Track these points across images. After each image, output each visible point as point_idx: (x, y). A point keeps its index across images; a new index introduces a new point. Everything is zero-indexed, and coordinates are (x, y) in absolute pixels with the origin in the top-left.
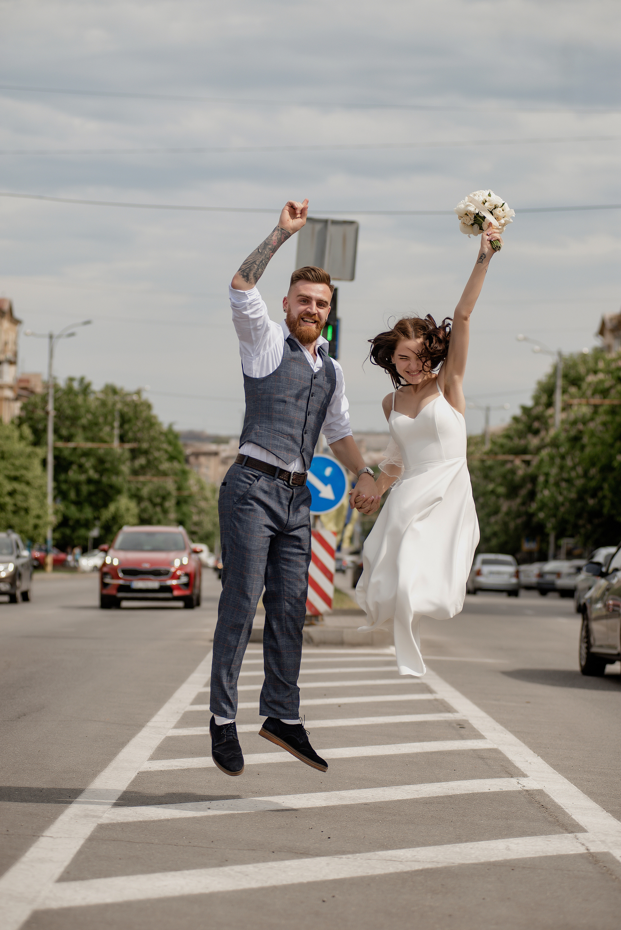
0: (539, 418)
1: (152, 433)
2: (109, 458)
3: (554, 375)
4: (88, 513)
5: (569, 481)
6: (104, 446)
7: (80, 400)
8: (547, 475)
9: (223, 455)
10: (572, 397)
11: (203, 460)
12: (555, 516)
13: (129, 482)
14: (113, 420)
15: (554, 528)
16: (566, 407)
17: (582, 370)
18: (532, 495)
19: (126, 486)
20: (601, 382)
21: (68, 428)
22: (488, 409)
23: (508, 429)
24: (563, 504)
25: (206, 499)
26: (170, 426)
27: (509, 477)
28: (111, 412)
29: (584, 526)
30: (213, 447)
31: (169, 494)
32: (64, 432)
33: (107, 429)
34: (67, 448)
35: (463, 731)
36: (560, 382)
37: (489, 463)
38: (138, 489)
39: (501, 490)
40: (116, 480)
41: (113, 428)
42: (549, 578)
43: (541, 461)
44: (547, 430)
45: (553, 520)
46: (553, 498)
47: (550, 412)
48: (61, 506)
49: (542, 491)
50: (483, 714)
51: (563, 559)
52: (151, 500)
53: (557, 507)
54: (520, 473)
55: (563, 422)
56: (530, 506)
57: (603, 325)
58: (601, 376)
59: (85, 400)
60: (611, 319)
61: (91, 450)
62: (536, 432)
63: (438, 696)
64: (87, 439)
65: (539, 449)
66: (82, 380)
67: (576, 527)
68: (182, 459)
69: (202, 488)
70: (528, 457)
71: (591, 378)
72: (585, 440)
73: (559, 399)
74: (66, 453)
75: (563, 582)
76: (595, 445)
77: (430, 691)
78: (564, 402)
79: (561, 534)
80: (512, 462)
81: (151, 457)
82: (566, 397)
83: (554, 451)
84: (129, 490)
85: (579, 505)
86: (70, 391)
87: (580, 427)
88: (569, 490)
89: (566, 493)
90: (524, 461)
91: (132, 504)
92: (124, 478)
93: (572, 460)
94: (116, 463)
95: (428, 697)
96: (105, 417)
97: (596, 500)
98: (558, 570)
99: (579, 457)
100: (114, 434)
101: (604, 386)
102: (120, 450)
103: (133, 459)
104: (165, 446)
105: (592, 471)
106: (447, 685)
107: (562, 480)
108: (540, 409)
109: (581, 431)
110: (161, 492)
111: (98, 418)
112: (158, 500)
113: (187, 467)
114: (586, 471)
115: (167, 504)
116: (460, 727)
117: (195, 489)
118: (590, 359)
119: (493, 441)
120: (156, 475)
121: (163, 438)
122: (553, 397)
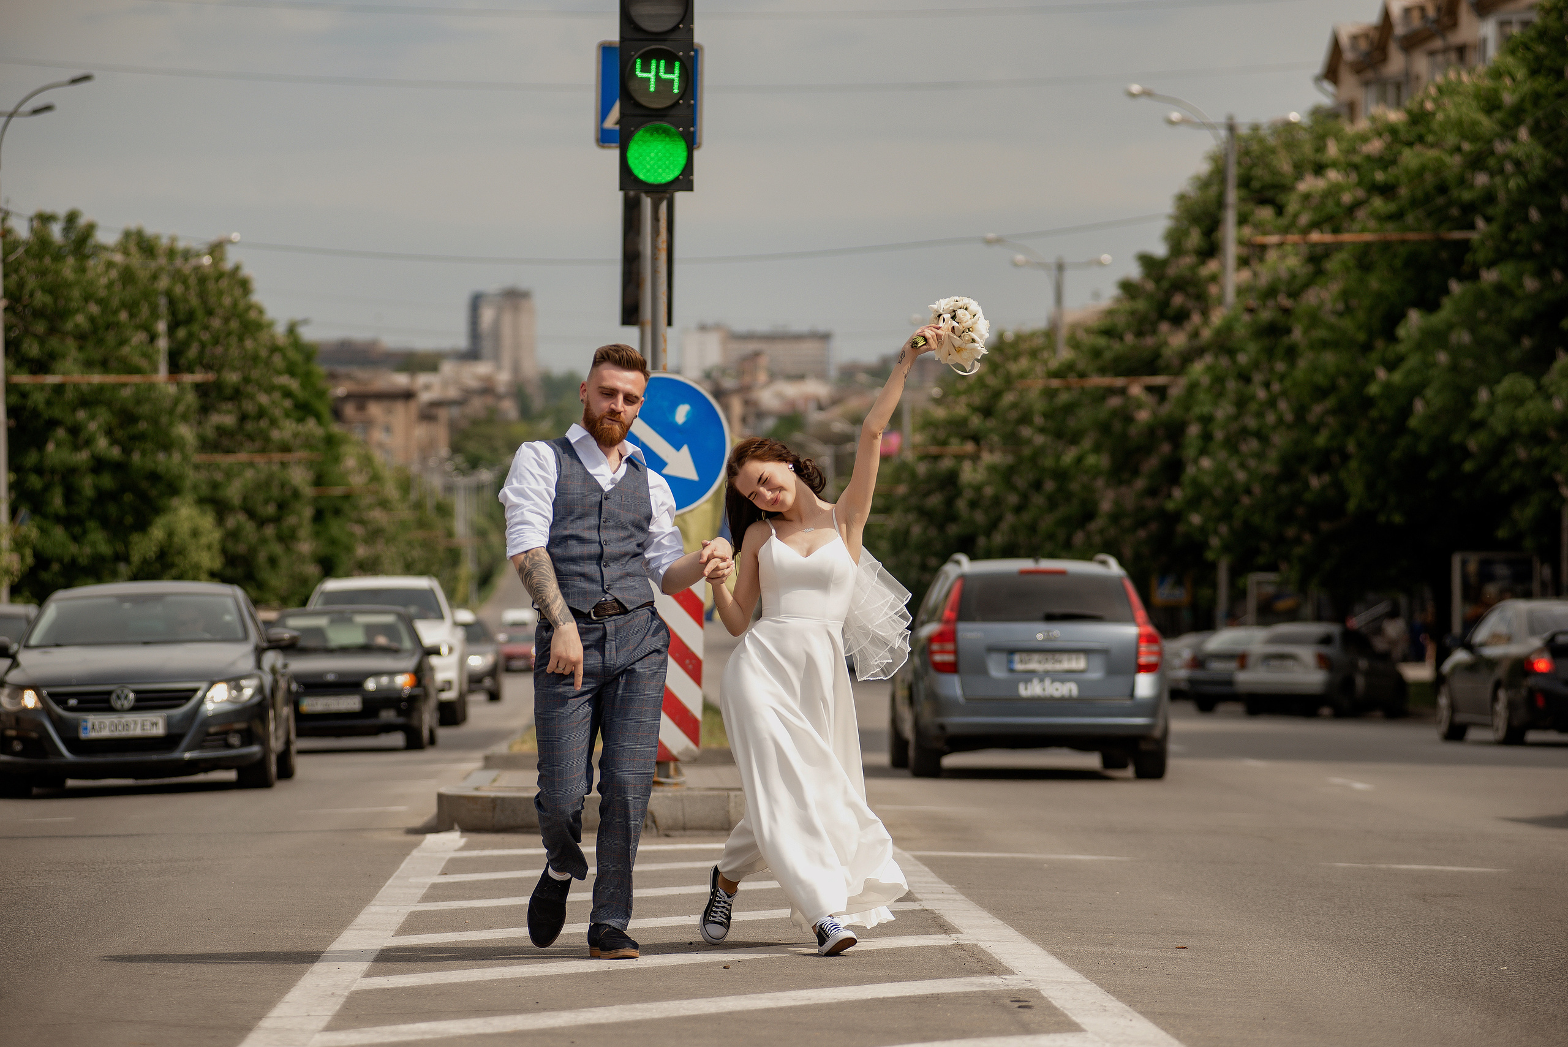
0: (1180, 285)
1: (249, 344)
2: (145, 409)
3: (1219, 174)
4: (98, 541)
5: (1261, 436)
6: (136, 379)
7: (68, 268)
8: (1206, 420)
9: (425, 397)
10: (1264, 231)
11: (375, 410)
12: (1227, 516)
13: (196, 467)
14: (155, 315)
15: (1226, 548)
16: (1252, 254)
17: (1284, 165)
18: (1173, 470)
19: (192, 476)
20: (1333, 191)
21: (42, 341)
22: (1060, 267)
23: (1110, 313)
24: (1247, 490)
25: (384, 504)
26: (292, 330)
27: (1117, 426)
28: (148, 295)
29: (1298, 541)
30: (401, 380)
31: (296, 494)
32: (33, 349)
33: (139, 338)
34: (42, 387)
35: (1026, 1016)
36: (1232, 196)
37: (1064, 398)
38: (217, 485)
39: (1099, 461)
41: (153, 338)
42: (1218, 667)
43: (1193, 388)
44: (1205, 313)
45: (1224, 529)
46: (1222, 473)
47: (1212, 266)
48: (30, 530)
49: (1196, 461)
50: (1074, 976)
51: (1253, 625)
52: (251, 514)
53: (1232, 498)
54: (1143, 416)
55: (1241, 291)
56: (1167, 496)
57: (1336, 49)
58: (1333, 176)
59: (82, 270)
60: (1355, 38)
61: (101, 388)
62: (1179, 319)
63: (963, 939)
64: (89, 365)
65: (1187, 358)
66: (72, 218)
67: (1279, 541)
68: (325, 411)
69: (376, 478)
70: (1159, 380)
71: (1309, 184)
72: (1297, 334)
73: (1231, 234)
74: (38, 399)
75: (1248, 678)
77: (946, 928)
78: (1242, 243)
79: (1242, 565)
80: (1123, 391)
81: (249, 407)
82: (1247, 231)
83: (1224, 361)
84: (197, 486)
85: (1286, 489)
86: (41, 245)
87: (1284, 301)
88: (1260, 456)
89: (1252, 463)
90: (1150, 389)
91: (207, 521)
92: (185, 458)
93: (1267, 385)
94: (164, 419)
95: (940, 941)
96: (132, 308)
97: (1326, 478)
98: (1240, 648)
99: (1282, 378)
100: (158, 351)
101: (1338, 204)
102: (172, 389)
103: (205, 410)
104: (284, 380)
105: (1317, 410)
106: (985, 914)
107: (1245, 432)
108: (1188, 260)
109: (1286, 311)
110: (275, 492)
111: (115, 312)
112: (271, 510)
113: (336, 429)
114: (1301, 412)
115: (291, 520)
116: (1020, 1007)
117: (357, 480)
118: (1304, 136)
119: (1074, 343)
120: (263, 450)
121: (278, 360)
122: (1219, 234)
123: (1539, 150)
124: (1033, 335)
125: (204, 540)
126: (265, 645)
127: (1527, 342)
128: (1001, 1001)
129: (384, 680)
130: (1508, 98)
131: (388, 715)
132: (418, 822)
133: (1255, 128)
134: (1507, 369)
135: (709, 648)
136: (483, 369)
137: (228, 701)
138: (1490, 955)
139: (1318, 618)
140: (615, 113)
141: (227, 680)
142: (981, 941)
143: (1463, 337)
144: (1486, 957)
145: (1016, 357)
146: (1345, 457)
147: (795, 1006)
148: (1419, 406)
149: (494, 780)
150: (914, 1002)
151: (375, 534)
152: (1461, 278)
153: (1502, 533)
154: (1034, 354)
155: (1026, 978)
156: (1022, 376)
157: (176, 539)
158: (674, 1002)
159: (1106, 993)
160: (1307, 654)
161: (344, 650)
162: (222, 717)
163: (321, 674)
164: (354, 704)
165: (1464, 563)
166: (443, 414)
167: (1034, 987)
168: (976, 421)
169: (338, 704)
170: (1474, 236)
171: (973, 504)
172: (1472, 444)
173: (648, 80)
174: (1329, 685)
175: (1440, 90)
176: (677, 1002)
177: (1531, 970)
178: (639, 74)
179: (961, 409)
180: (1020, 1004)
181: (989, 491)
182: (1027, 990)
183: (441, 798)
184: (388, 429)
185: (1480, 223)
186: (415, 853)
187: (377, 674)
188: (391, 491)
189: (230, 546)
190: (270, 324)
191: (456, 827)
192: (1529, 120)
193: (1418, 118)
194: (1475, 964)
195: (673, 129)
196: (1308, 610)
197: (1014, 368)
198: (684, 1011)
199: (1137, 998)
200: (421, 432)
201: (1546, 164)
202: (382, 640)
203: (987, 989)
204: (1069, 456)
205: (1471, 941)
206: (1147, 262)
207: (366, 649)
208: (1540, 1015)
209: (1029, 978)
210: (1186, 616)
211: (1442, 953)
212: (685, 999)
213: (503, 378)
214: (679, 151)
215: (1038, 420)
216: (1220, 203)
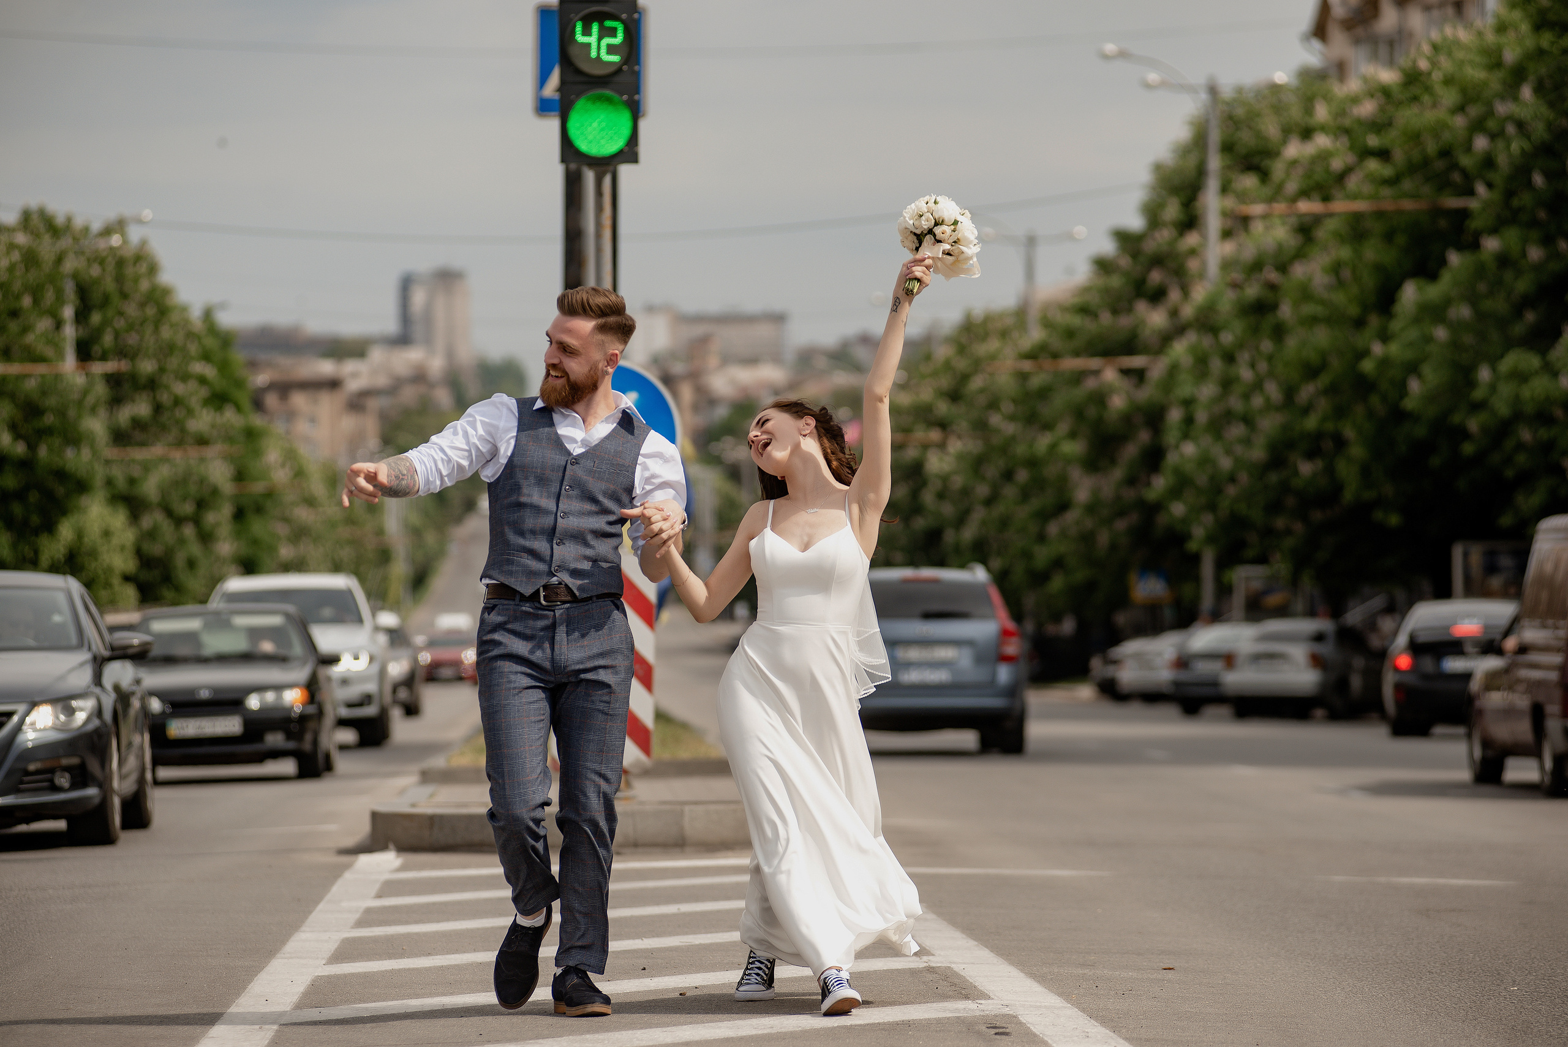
0: (1158, 261)
1: (166, 333)
2: (51, 401)
3: (1200, 140)
5: (1248, 420)
6: (41, 369)
8: (1188, 403)
9: (353, 386)
10: (1247, 200)
11: (299, 400)
12: (1212, 507)
13: (107, 462)
14: (60, 300)
15: (1210, 539)
16: (1236, 226)
17: (1271, 129)
18: (1154, 458)
19: (99, 474)
20: (1323, 156)
22: (1031, 242)
23: (1085, 290)
24: (1232, 479)
25: (310, 502)
26: (208, 315)
27: (1092, 412)
28: (54, 278)
29: (1288, 532)
30: (326, 368)
31: (215, 492)
33: (44, 324)
35: (1004, 1043)
36: (1215, 162)
37: (1037, 382)
38: (132, 481)
39: (1073, 448)
40: (77, 459)
41: (59, 324)
42: (1204, 669)
43: (1173, 370)
44: (1185, 291)
45: (1208, 519)
46: (1205, 460)
47: (1192, 239)
49: (1177, 447)
50: (1054, 1000)
51: (1237, 620)
52: (169, 512)
53: (1216, 487)
54: (1118, 402)
55: (1227, 265)
56: (1148, 484)
57: (1325, 10)
58: (1322, 141)
62: (1157, 296)
63: (935, 961)
65: (1166, 339)
67: (1268, 532)
68: (245, 401)
69: (299, 474)
70: (1137, 361)
71: (1294, 150)
72: (1286, 311)
73: (1212, 206)
75: (1239, 679)
76: (1313, 321)
78: (1225, 214)
79: (1229, 558)
80: (1095, 374)
81: (165, 398)
82: (1230, 201)
83: (1207, 341)
84: (109, 482)
85: (1273, 478)
87: (1273, 276)
88: (1247, 442)
89: (1239, 450)
90: (1126, 372)
91: (118, 520)
92: (95, 452)
93: (1253, 366)
94: (72, 413)
95: (910, 964)
96: (36, 293)
97: (1319, 464)
98: (1225, 647)
99: (1270, 358)
100: (64, 339)
101: (1327, 171)
102: (80, 380)
103: (116, 401)
104: (199, 368)
105: (1307, 392)
106: (958, 934)
107: (1228, 416)
108: (1164, 235)
109: (1272, 287)
110: (193, 489)
111: (18, 297)
112: (188, 508)
113: (257, 421)
114: (1290, 393)
115: (210, 518)
116: (996, 1034)
117: (281, 476)
118: (1291, 99)
119: (1047, 323)
120: (180, 443)
121: (193, 348)
122: (1198, 204)
123: (1544, 111)
124: (1001, 315)
125: (115, 541)
126: (106, 653)
127: (1530, 317)
128: (977, 1028)
129: (270, 697)
130: (1510, 56)
131: (275, 739)
132: (350, 842)
133: (1240, 90)
134: (1510, 344)
135: (660, 651)
136: (413, 355)
137: (54, 728)
138: (1499, 974)
139: (1311, 613)
140: (554, 79)
141: (53, 701)
142: (954, 963)
143: (1463, 312)
144: (1495, 976)
145: (984, 337)
146: (1340, 443)
147: (756, 1035)
148: (1414, 386)
149: (432, 796)
150: (883, 1029)
151: (300, 533)
152: (1460, 248)
153: (1506, 520)
154: (1004, 334)
155: (1002, 1003)
156: (993, 357)
157: (86, 540)
158: (627, 1032)
159: (1088, 1018)
160: (1299, 653)
161: (223, 659)
162: (47, 750)
163: (192, 691)
164: (234, 726)
165: (1466, 555)
166: (373, 404)
167: (1011, 1013)
168: (943, 408)
169: (214, 726)
170: (1473, 204)
171: (941, 496)
172: (1473, 425)
173: (588, 45)
174: (1324, 686)
175: (1435, 47)
176: (630, 1032)
177: (1543, 990)
178: (580, 38)
179: (926, 394)
180: (997, 1031)
181: (958, 482)
182: (1004, 1016)
183: (375, 816)
184: (313, 420)
185: (1481, 189)
186: (348, 875)
187: (260, 689)
188: (318, 487)
189: (147, 547)
190: (184, 309)
191: (391, 846)
192: (1532, 78)
193: (1413, 79)
194: (1483, 985)
195: (616, 97)
196: (1299, 606)
197: (982, 349)
198: (637, 1042)
199: (1121, 1023)
200: (348, 423)
201: (1549, 125)
202: (267, 647)
203: (962, 1015)
204: (1043, 442)
205: (1478, 959)
206: (1124, 238)
207: (247, 658)
208: (1554, 1039)
209: (1005, 1003)
210: (1168, 614)
211: (1447, 972)
212: (639, 1029)
213: (436, 365)
214: (622, 121)
215: (1007, 407)
216: (1201, 172)
